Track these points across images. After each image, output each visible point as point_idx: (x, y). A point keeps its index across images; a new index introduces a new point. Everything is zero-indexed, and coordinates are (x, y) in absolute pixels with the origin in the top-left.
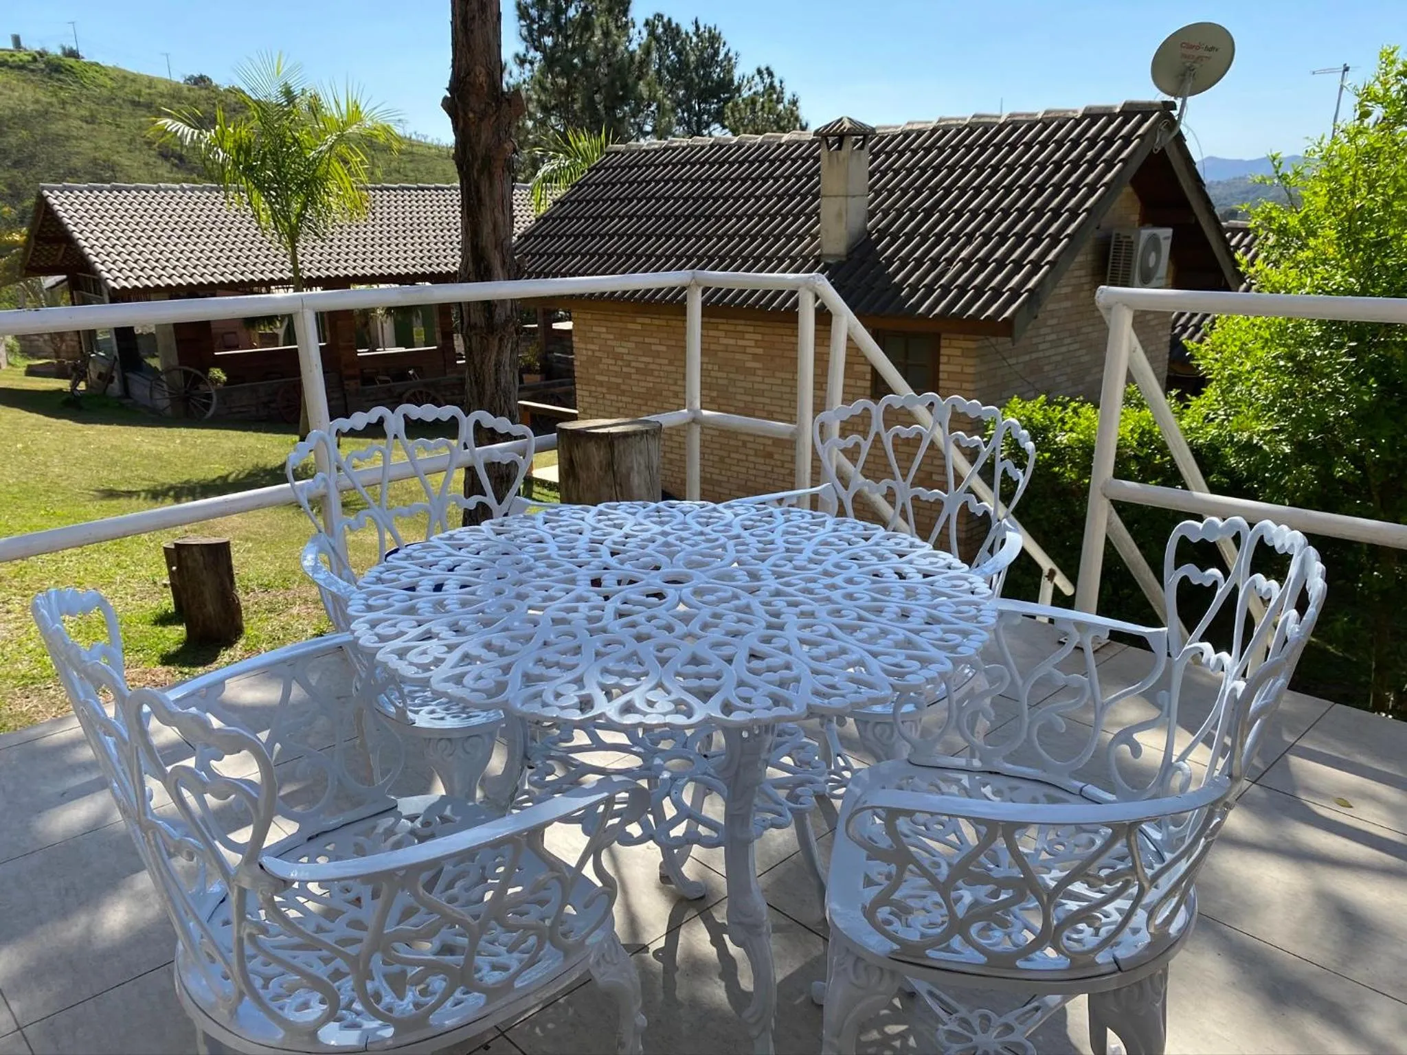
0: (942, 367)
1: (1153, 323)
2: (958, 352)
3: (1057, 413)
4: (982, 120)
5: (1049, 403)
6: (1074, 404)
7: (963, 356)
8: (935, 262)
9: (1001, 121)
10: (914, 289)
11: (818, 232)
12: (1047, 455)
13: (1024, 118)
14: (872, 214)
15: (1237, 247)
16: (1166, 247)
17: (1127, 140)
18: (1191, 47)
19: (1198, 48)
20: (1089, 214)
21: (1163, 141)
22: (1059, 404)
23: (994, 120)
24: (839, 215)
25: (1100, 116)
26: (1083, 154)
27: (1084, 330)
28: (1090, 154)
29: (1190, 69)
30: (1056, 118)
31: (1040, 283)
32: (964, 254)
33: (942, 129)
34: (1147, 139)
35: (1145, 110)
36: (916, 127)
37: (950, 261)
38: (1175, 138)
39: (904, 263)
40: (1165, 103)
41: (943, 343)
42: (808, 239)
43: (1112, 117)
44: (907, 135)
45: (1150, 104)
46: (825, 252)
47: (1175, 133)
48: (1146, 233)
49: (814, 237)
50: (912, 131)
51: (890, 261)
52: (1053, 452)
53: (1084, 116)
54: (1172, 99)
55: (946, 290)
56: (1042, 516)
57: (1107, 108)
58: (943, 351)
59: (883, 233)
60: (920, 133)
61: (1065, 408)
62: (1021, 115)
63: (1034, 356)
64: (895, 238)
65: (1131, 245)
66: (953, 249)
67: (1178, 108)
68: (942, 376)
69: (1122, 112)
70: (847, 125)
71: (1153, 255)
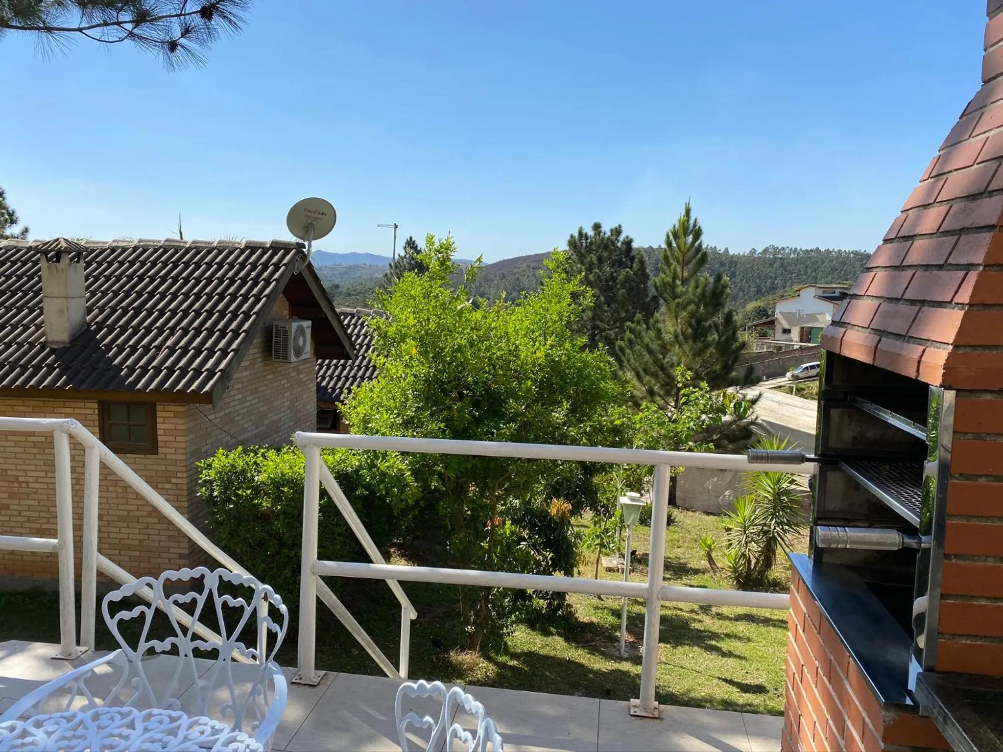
0: (159, 426)
1: (304, 380)
2: (172, 415)
3: (251, 457)
4: (172, 244)
5: (245, 452)
6: (263, 450)
7: (175, 417)
8: (147, 349)
9: (187, 246)
10: (132, 370)
11: (43, 322)
12: (249, 492)
13: (203, 245)
14: (89, 310)
15: (348, 325)
16: (308, 332)
17: (277, 267)
18: (310, 211)
19: (314, 212)
20: (257, 316)
21: (299, 267)
22: (252, 451)
23: (182, 244)
24: (61, 313)
25: (258, 248)
26: (248, 274)
27: (261, 389)
28: (253, 274)
29: (311, 224)
30: (227, 247)
31: (229, 364)
32: (169, 343)
33: (142, 248)
34: (290, 266)
35: (286, 248)
36: (120, 244)
37: (159, 348)
38: (307, 266)
39: (121, 349)
40: (298, 244)
41: (159, 408)
42: (33, 328)
43: (265, 250)
44: (113, 250)
45: (289, 244)
46: (50, 339)
47: (307, 263)
48: (295, 325)
49: (39, 327)
50: (118, 247)
51: (109, 347)
52: (252, 488)
53: (246, 248)
54: (301, 241)
55: (158, 370)
56: (248, 536)
57: (261, 243)
58: (159, 414)
59: (100, 326)
60: (124, 249)
61: (256, 454)
62: (202, 242)
63: (227, 411)
64: (111, 329)
65: (286, 333)
66: (160, 339)
67: (307, 247)
68: (159, 432)
69: (271, 247)
70: (64, 245)
71: (301, 338)
